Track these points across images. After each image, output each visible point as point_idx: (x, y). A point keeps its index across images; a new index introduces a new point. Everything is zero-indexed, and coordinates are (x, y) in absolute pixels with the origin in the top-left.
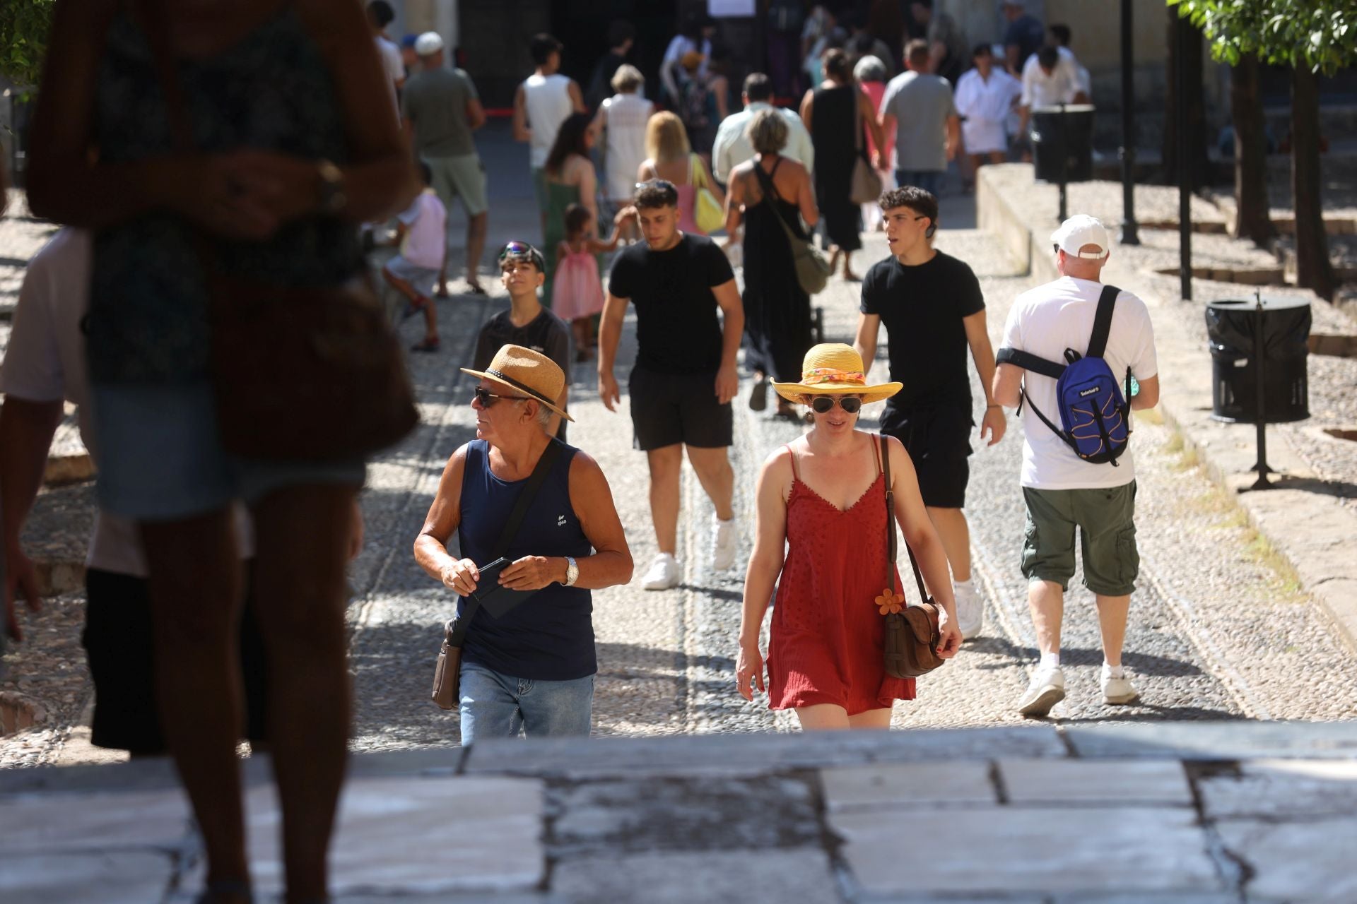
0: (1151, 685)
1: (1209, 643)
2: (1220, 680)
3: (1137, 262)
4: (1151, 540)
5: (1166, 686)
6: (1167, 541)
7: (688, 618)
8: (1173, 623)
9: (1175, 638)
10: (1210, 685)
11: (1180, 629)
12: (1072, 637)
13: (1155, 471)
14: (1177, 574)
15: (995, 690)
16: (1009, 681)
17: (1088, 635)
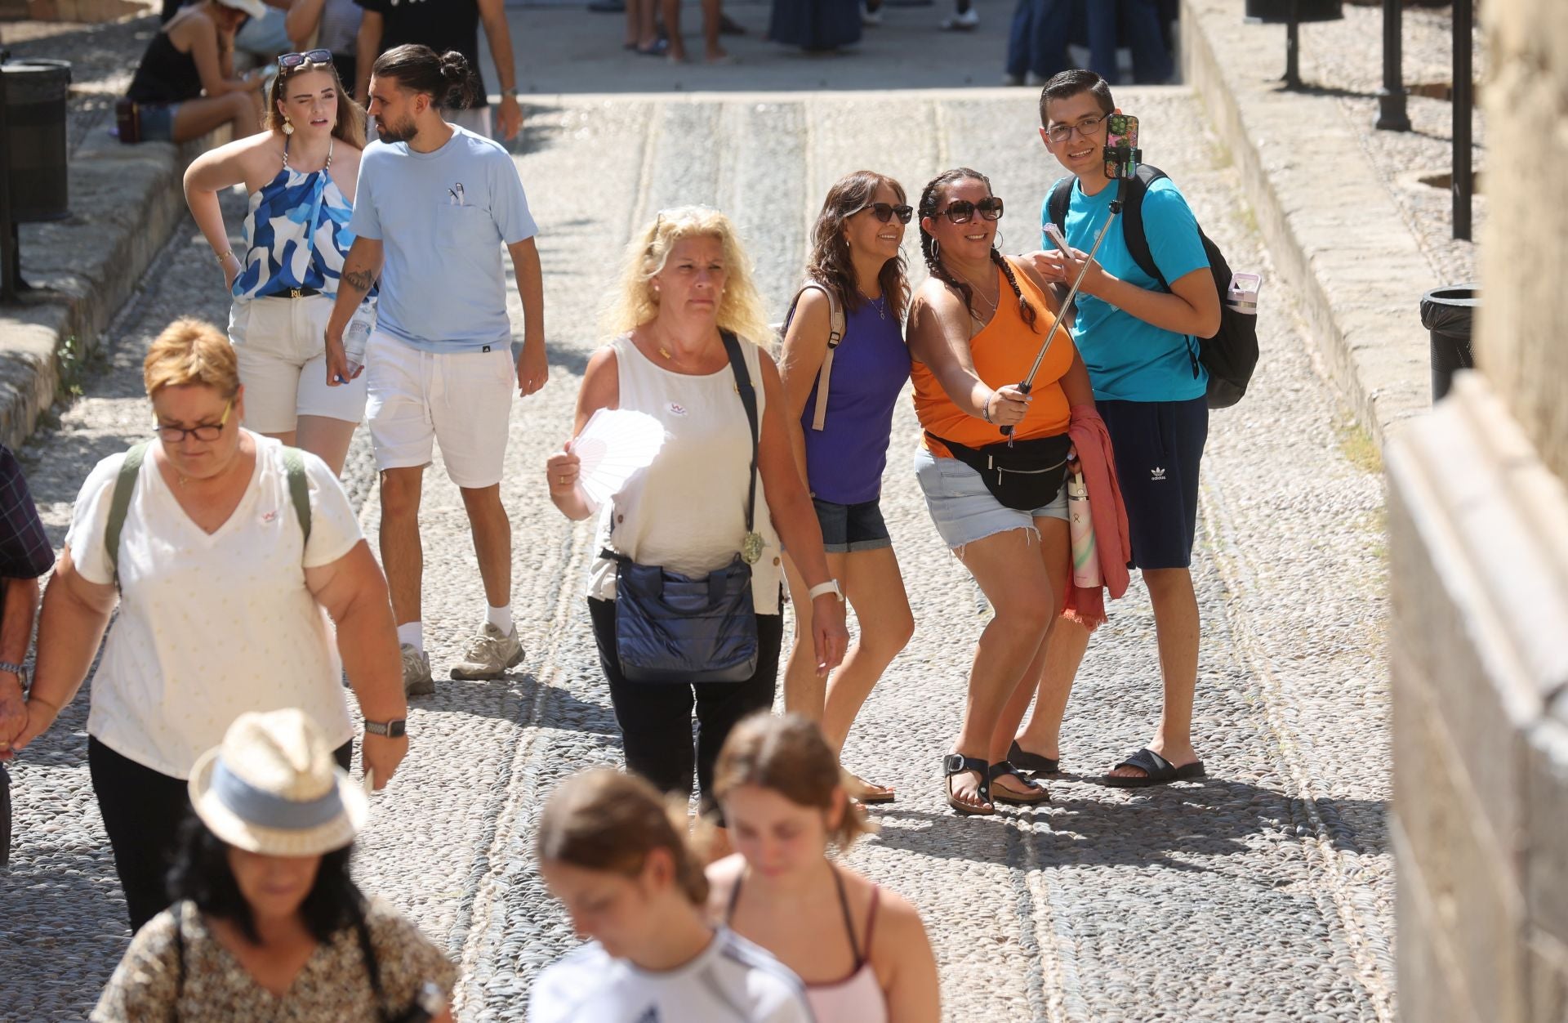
0: (1247, 1006)
1: (1368, 918)
2: (1369, 995)
3: (1397, 162)
4: (1317, 700)
5: (1273, 1007)
6: (1343, 703)
7: (497, 846)
8: (1314, 873)
9: (1312, 904)
10: (1350, 1005)
11: (1324, 886)
12: (1136, 900)
13: (1353, 562)
14: (1345, 771)
15: (980, 1009)
16: (1006, 991)
17: (1165, 897)
